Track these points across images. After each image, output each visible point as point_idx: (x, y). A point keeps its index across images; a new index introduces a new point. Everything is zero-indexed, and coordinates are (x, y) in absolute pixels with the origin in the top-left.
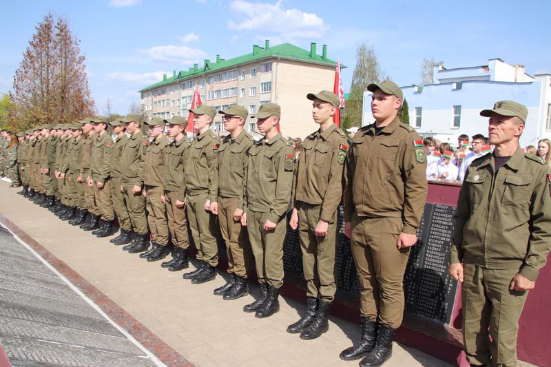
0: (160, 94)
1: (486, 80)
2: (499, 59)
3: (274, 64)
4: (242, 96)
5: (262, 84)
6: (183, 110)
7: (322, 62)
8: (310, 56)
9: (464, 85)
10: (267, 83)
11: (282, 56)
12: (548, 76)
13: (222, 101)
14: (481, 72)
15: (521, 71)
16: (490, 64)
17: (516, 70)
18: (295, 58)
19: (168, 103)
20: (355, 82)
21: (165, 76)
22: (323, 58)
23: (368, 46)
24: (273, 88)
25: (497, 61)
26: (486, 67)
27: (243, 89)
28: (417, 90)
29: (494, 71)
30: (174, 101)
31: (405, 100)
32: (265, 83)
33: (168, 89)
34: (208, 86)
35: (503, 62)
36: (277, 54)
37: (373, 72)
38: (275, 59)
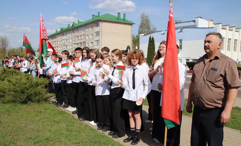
0: (54, 39)
1: (195, 27)
2: (200, 17)
3: (101, 23)
4: (87, 38)
5: (95, 32)
6: (63, 45)
7: (123, 22)
8: (118, 19)
9: (183, 30)
10: (98, 32)
11: (104, 19)
12: (220, 24)
13: (79, 41)
14: (192, 23)
15: (211, 22)
16: (196, 20)
17: (209, 22)
18: (110, 20)
19: (57, 42)
20: (140, 30)
21: (56, 30)
22: (124, 19)
23: (146, 14)
24: (100, 34)
25: (199, 18)
26: (194, 21)
27: (88, 35)
28: (163, 33)
29: (198, 23)
30: (59, 41)
31: (153, 37)
32: (97, 32)
33: (57, 36)
34: (73, 34)
35: (202, 18)
36: (102, 18)
37: (148, 26)
38: (101, 21)
